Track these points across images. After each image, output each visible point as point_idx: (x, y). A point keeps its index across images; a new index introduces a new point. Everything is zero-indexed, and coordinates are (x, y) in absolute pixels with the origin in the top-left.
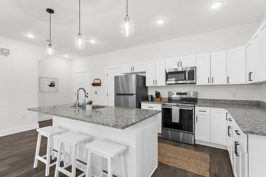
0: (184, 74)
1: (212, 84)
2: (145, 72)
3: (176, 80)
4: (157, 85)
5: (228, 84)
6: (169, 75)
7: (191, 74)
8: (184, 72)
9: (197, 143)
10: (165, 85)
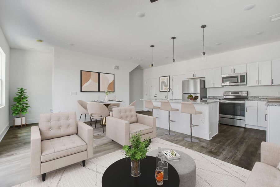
0: (236, 78)
1: (259, 85)
2: (205, 77)
3: (229, 83)
4: (215, 86)
5: (272, 84)
6: (224, 79)
7: (243, 79)
8: (237, 77)
9: (247, 127)
10: (221, 86)
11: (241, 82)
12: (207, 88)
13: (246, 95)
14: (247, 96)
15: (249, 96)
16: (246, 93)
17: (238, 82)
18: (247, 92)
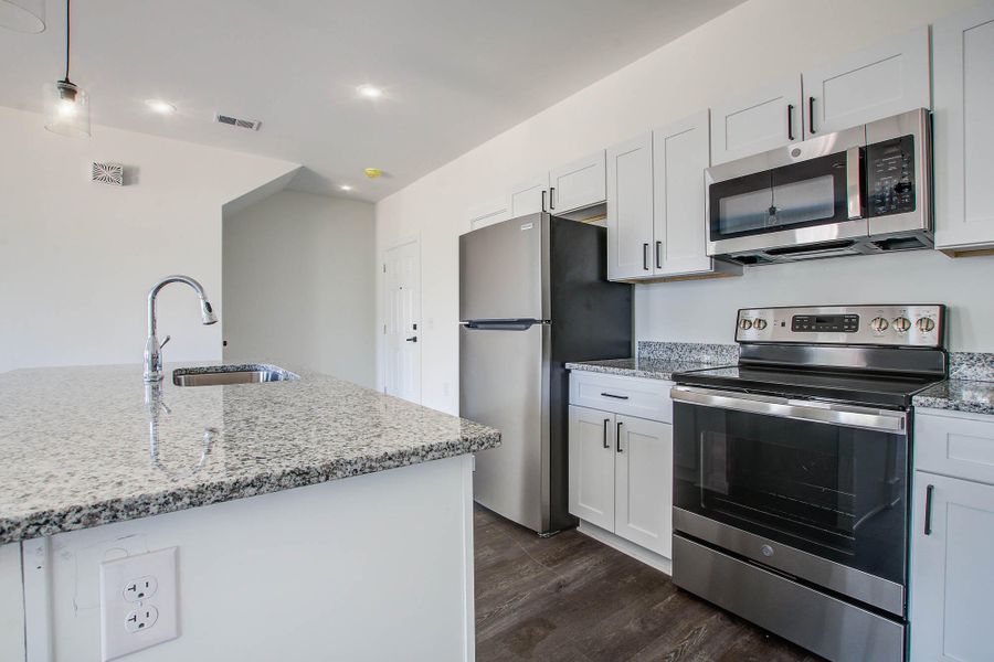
2: (605, 205)
10: (705, 266)
11: (869, 208)
12: (627, 287)
13: (931, 339)
14: (940, 348)
15: (954, 347)
16: (925, 323)
17: (840, 213)
18: (934, 314)
